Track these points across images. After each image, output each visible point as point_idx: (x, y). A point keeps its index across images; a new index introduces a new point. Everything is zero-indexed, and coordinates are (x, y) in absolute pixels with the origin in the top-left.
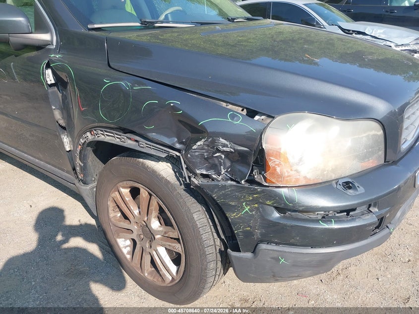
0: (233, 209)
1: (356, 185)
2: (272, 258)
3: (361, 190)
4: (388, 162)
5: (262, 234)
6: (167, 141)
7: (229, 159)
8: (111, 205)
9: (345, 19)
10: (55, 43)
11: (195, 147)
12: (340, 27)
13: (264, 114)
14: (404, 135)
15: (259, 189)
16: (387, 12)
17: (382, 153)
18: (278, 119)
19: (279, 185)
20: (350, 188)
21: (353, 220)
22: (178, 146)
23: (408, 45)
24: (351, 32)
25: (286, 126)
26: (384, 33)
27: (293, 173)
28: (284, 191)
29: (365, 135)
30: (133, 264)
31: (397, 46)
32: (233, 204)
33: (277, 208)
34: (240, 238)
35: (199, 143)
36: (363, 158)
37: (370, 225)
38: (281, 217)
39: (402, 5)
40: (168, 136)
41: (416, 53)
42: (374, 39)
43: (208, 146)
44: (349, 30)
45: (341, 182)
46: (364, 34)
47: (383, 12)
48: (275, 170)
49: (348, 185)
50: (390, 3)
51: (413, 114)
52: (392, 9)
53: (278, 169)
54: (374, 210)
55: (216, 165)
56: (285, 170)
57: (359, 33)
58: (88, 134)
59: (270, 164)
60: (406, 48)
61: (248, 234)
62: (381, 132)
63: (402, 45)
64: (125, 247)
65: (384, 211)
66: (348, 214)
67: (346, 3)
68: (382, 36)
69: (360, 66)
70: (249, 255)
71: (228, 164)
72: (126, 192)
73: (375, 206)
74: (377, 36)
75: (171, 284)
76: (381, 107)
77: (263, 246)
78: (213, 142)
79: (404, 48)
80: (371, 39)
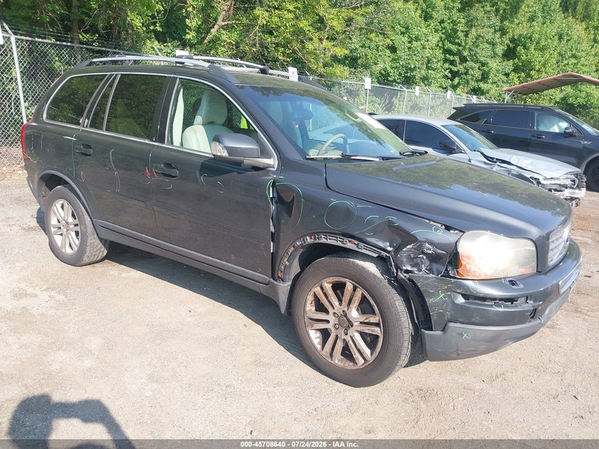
0: (432, 295)
1: (518, 282)
2: (458, 334)
3: (521, 286)
4: (539, 272)
5: (451, 315)
6: (381, 244)
7: (429, 259)
8: (310, 298)
9: (487, 145)
10: (276, 167)
11: (405, 249)
12: (482, 154)
13: (457, 230)
14: (550, 254)
15: (453, 280)
16: (533, 136)
17: (535, 263)
18: (467, 233)
19: (467, 278)
20: (513, 284)
21: (516, 306)
22: (389, 249)
23: (558, 179)
24: (495, 160)
25: (473, 238)
26: (531, 164)
27: (477, 270)
28: (469, 283)
29: (523, 249)
30: (323, 353)
31: (546, 179)
32: (432, 291)
33: (464, 296)
34: (434, 318)
35: (409, 247)
36: (522, 265)
37: (528, 311)
38: (465, 303)
39: (551, 130)
40: (384, 240)
41: (566, 188)
42: (520, 170)
43: (415, 249)
44: (493, 158)
45: (507, 280)
46: (509, 163)
47: (529, 136)
48: (466, 267)
49: (512, 283)
50: (537, 126)
51: (557, 240)
52: (540, 134)
53: (468, 267)
54: (530, 302)
55: (418, 264)
56: (472, 267)
57: (504, 162)
58: (308, 238)
59: (463, 262)
60: (556, 182)
61: (441, 315)
62: (534, 249)
63: (552, 178)
64: (316, 338)
65: (537, 304)
66: (512, 303)
67: (485, 123)
68: (529, 168)
69: (502, 197)
70: (439, 333)
71: (428, 263)
72: (328, 286)
73: (530, 300)
74: (523, 167)
75: (364, 366)
76: (535, 232)
77: (452, 324)
78: (421, 246)
79: (553, 182)
80: (517, 169)
